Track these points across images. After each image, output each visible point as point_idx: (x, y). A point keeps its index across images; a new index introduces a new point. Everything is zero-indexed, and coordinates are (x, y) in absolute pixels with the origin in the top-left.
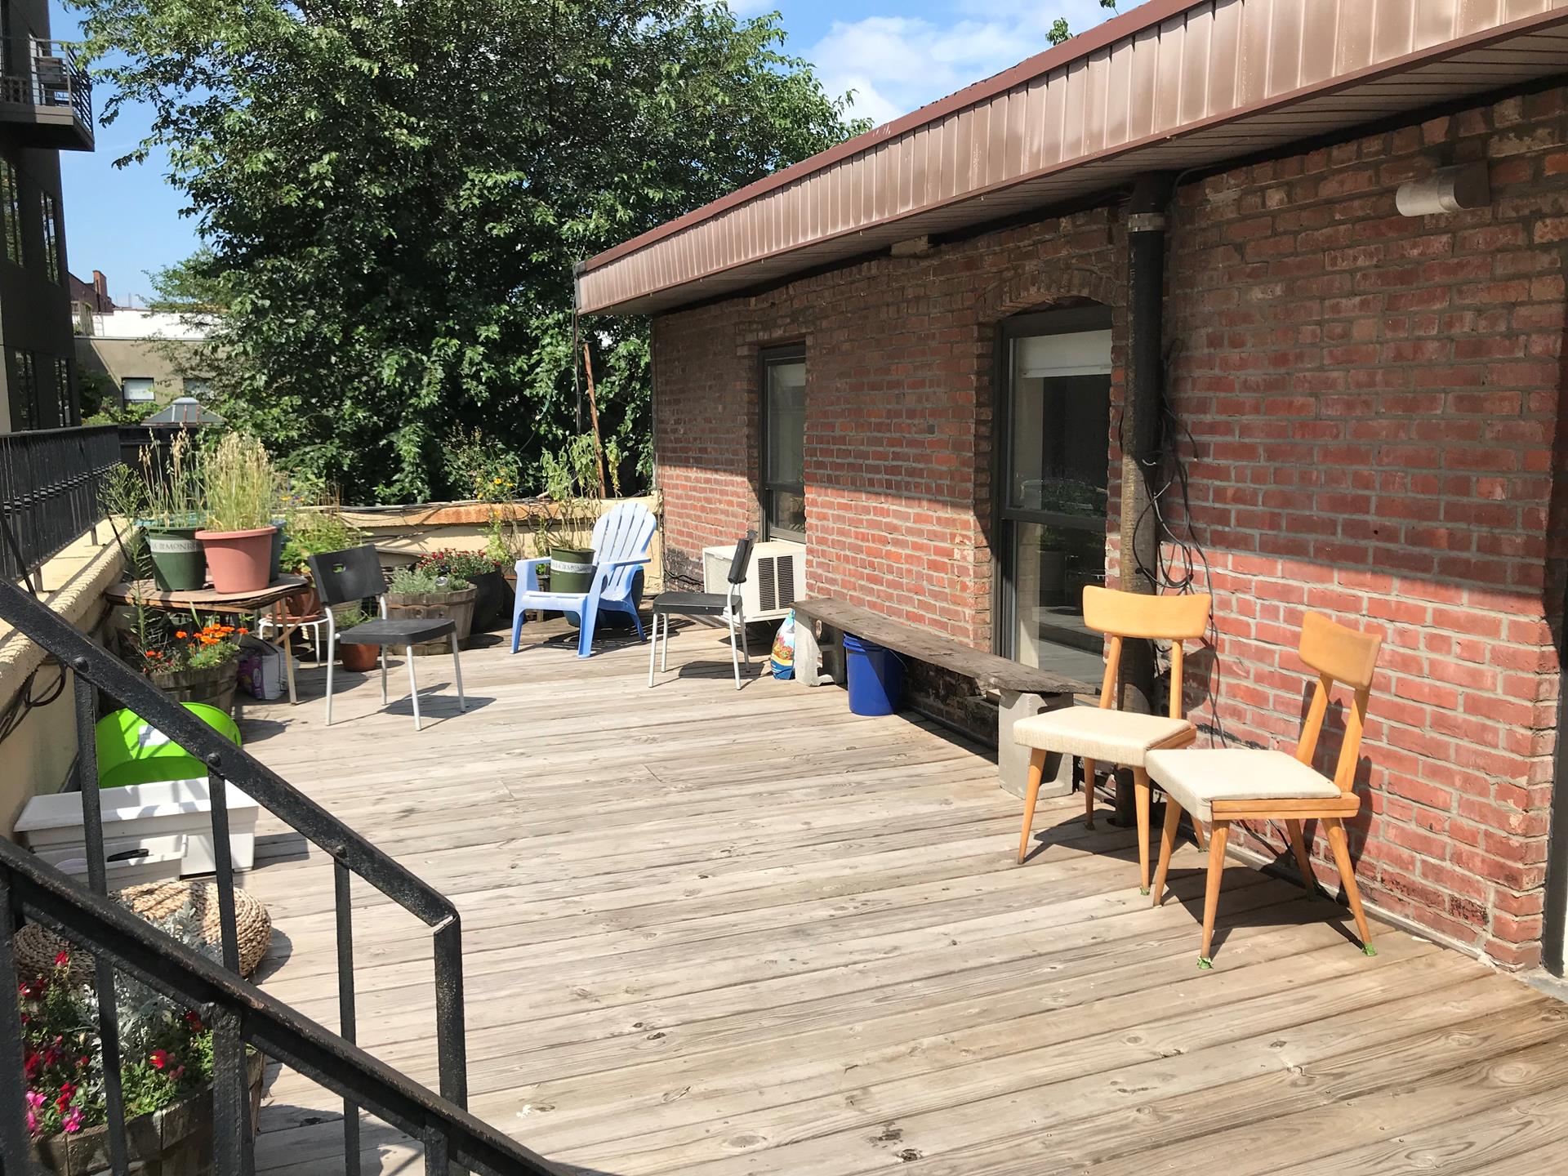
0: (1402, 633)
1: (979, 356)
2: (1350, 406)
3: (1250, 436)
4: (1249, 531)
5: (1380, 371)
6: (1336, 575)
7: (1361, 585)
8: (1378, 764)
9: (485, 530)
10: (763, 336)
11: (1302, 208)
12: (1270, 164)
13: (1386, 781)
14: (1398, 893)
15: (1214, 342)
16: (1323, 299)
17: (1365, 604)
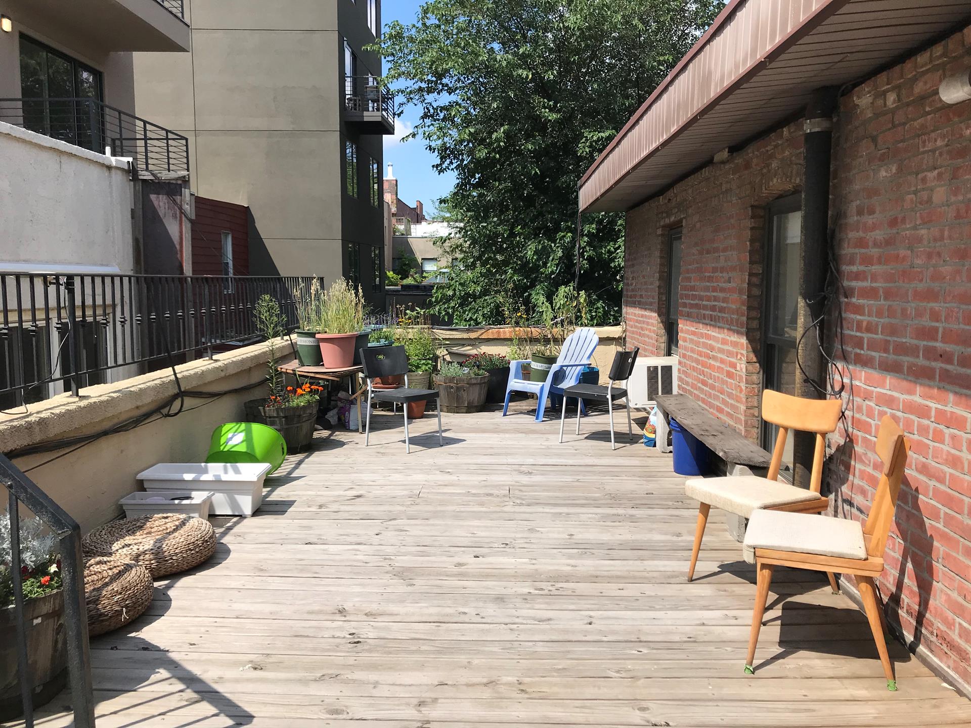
0: (953, 437)
1: (752, 229)
2: (929, 256)
3: (876, 282)
4: (873, 354)
5: (947, 228)
6: (918, 389)
7: (931, 398)
8: (938, 541)
9: (509, 343)
10: (667, 221)
11: (908, 104)
12: (885, 73)
13: (941, 557)
14: (944, 647)
15: (860, 212)
16: (917, 174)
17: (933, 413)
